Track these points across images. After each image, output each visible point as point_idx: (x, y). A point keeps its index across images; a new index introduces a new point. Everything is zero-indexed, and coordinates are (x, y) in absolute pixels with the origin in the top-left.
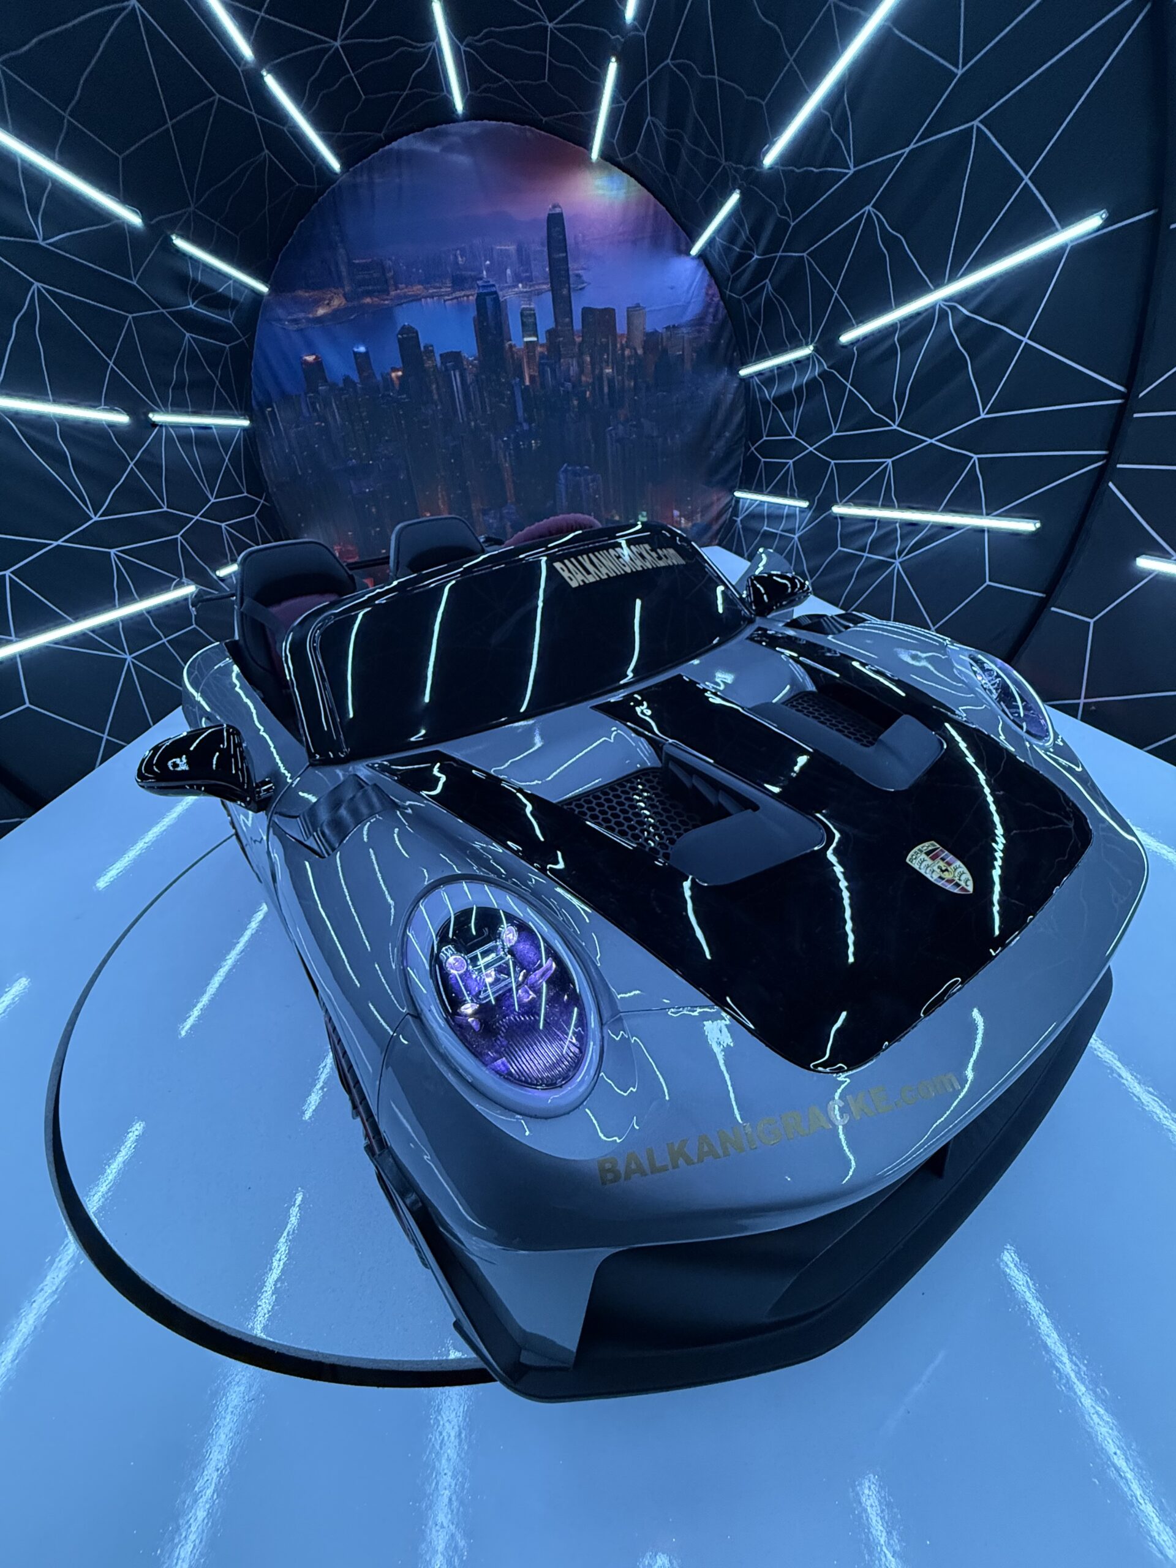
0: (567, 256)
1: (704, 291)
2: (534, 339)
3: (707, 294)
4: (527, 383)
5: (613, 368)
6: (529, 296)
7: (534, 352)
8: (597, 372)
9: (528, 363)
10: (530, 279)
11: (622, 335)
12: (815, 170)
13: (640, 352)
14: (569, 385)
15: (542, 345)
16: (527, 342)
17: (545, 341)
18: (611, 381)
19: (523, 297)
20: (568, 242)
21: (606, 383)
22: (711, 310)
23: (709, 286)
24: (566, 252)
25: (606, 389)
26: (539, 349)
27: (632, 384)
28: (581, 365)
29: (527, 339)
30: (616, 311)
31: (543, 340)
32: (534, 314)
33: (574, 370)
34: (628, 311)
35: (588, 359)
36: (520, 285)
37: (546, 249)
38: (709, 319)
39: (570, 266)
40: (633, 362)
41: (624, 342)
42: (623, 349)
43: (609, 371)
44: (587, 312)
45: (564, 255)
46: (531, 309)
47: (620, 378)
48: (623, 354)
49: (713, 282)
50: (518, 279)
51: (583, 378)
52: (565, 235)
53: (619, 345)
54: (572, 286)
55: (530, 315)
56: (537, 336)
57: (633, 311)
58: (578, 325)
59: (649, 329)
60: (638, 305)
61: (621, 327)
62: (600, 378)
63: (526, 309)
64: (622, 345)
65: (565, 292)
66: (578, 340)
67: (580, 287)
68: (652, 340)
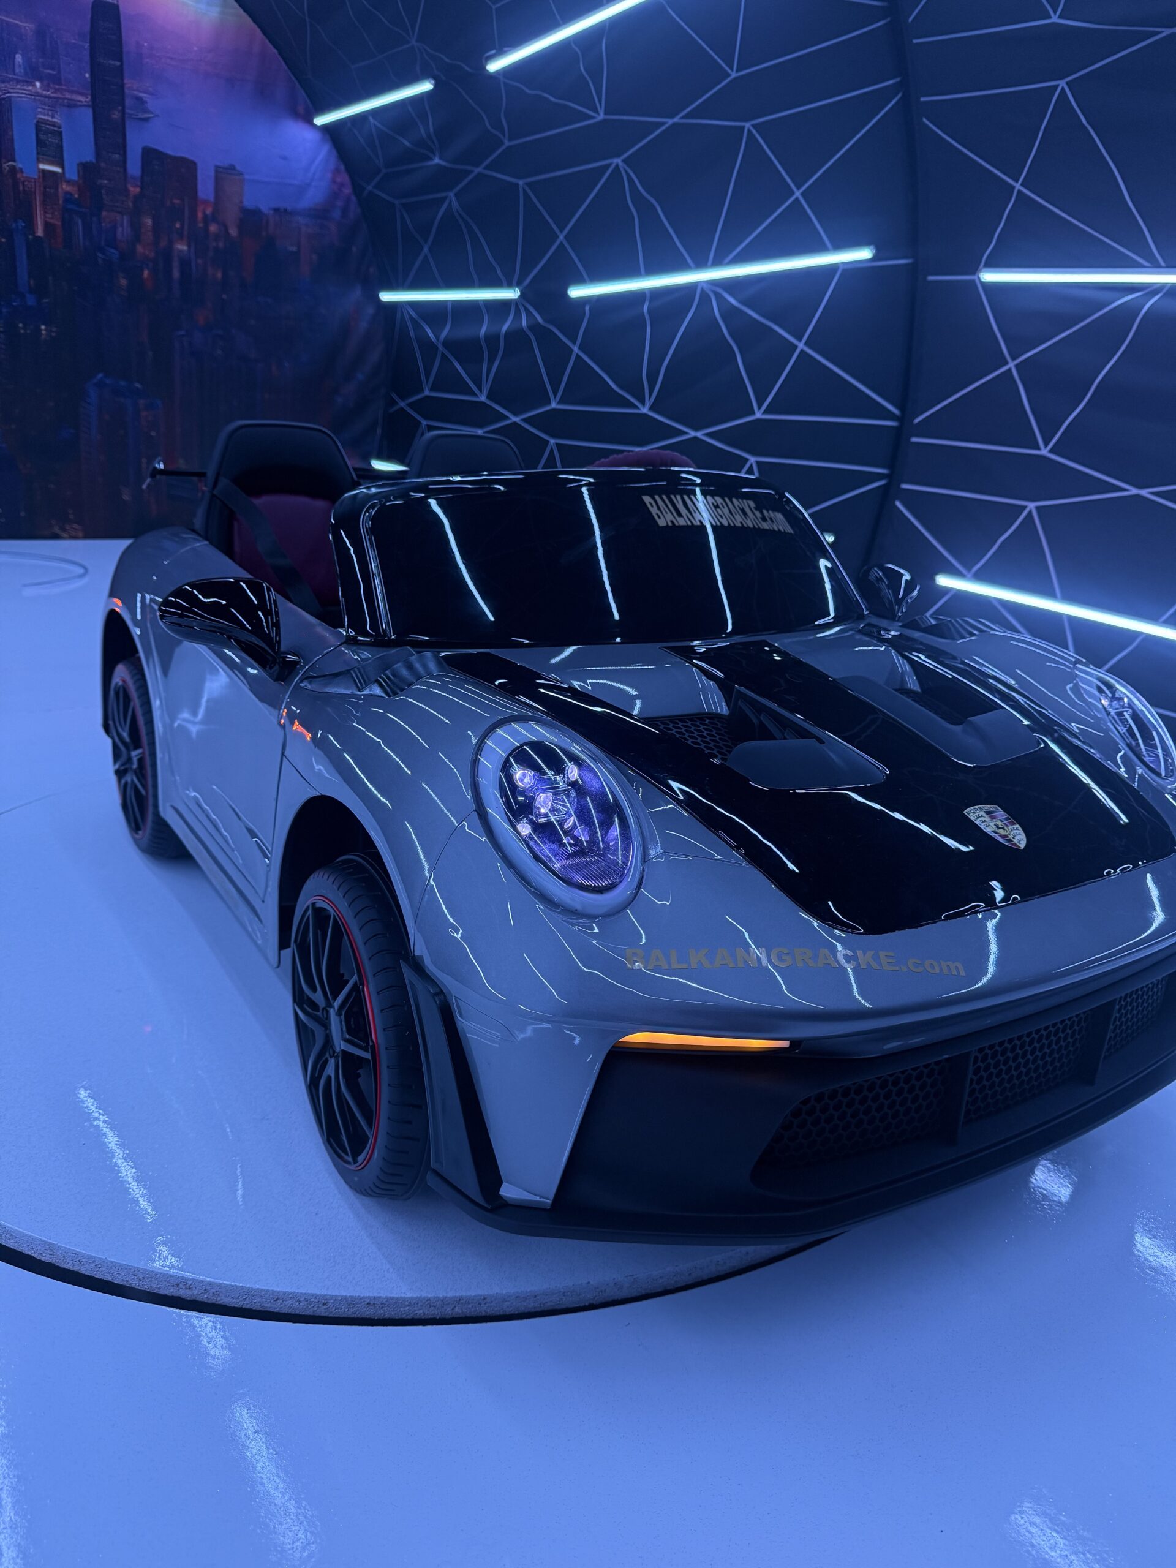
0: (122, 64)
1: (329, 176)
2: (58, 170)
3: (334, 181)
4: (40, 233)
5: (189, 246)
6: (54, 105)
7: (56, 189)
8: (163, 243)
9: (44, 203)
10: (54, 80)
11: (205, 202)
12: (552, 99)
13: (233, 232)
14: (114, 253)
15: (69, 182)
16: (43, 171)
17: (75, 177)
18: (185, 263)
19: (44, 104)
20: (125, 50)
21: (176, 264)
22: (339, 203)
23: (337, 171)
24: (121, 60)
25: (176, 274)
26: (65, 187)
27: (219, 275)
28: (136, 227)
29: (42, 166)
30: (199, 165)
31: (72, 174)
32: (61, 133)
33: (124, 231)
34: (216, 172)
35: (149, 222)
36: (38, 84)
37: (87, 46)
38: (337, 214)
39: (126, 81)
40: (221, 245)
41: (209, 211)
42: (206, 220)
43: (182, 247)
44: (150, 155)
45: (118, 64)
46: (54, 125)
47: (200, 261)
48: (206, 229)
49: (342, 167)
50: (33, 73)
51: (139, 249)
52: (120, 37)
53: (200, 215)
54: (127, 111)
55: (53, 132)
56: (61, 165)
57: (224, 174)
58: (134, 167)
59: (248, 203)
60: (232, 168)
61: (205, 188)
62: (167, 255)
63: (46, 122)
64: (205, 216)
65: (116, 115)
66: (134, 190)
67: (141, 116)
68: (251, 219)
